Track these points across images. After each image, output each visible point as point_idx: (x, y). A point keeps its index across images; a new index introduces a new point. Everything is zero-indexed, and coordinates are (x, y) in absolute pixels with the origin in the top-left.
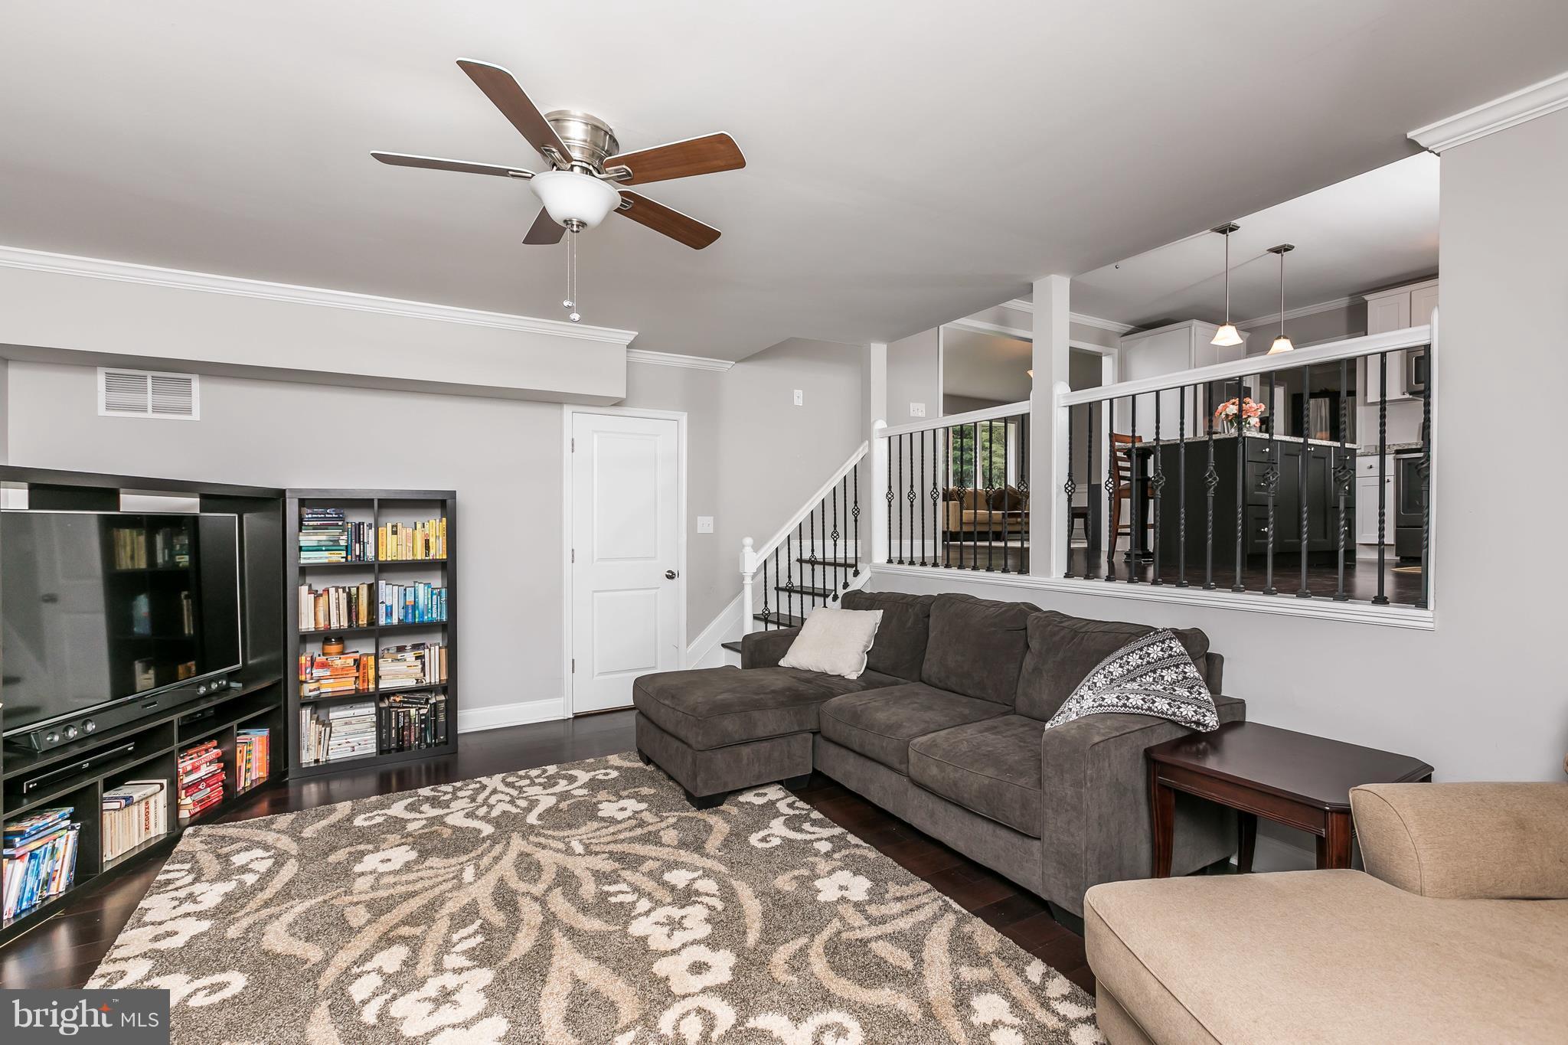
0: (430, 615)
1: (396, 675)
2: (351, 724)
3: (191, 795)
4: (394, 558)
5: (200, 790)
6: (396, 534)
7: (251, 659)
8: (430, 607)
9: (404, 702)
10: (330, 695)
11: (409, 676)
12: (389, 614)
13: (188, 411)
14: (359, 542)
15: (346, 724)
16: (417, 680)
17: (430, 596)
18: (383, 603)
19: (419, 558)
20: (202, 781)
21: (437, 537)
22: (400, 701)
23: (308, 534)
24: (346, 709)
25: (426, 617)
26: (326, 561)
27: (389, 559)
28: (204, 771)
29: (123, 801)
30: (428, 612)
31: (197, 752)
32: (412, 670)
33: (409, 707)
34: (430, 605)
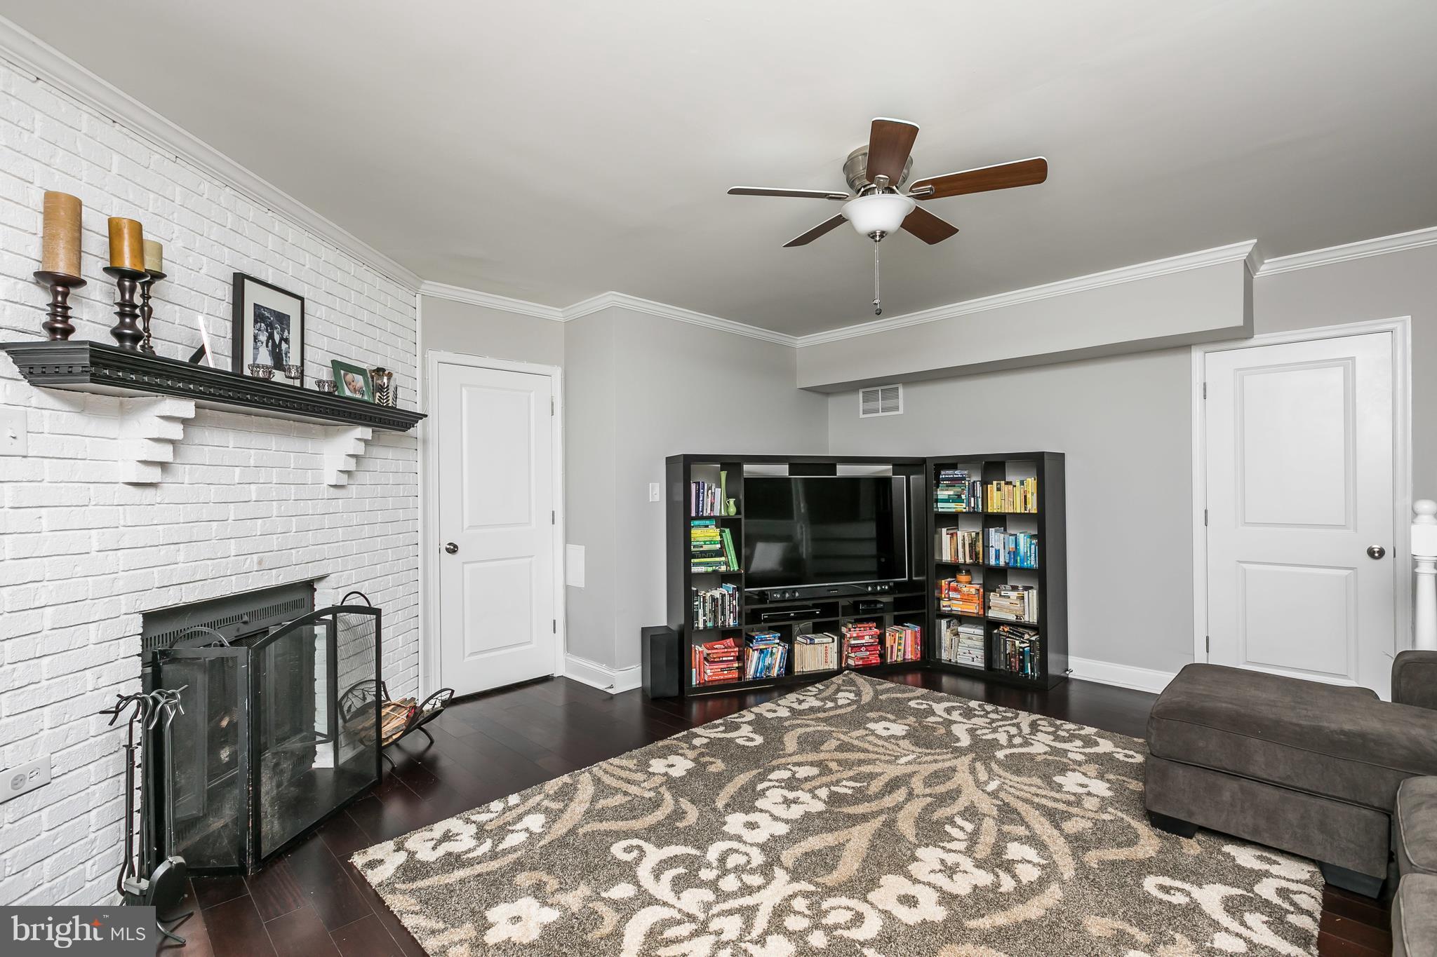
0: (1029, 562)
1: (1001, 608)
2: (972, 639)
3: (855, 652)
4: (999, 511)
5: (861, 651)
6: (1000, 490)
7: (916, 576)
8: (1029, 555)
9: (1010, 633)
10: (960, 613)
11: (1011, 611)
12: (997, 557)
13: (897, 408)
14: (974, 497)
15: (969, 638)
16: (1017, 616)
17: (1028, 545)
18: (992, 547)
19: (1018, 511)
20: (863, 646)
21: (1032, 494)
22: (1008, 631)
23: (942, 490)
24: (971, 628)
25: (1025, 564)
26: (954, 510)
27: (995, 511)
28: (867, 639)
29: (808, 641)
30: (1027, 560)
31: (864, 627)
32: (1012, 607)
33: (1016, 639)
34: (1029, 553)
